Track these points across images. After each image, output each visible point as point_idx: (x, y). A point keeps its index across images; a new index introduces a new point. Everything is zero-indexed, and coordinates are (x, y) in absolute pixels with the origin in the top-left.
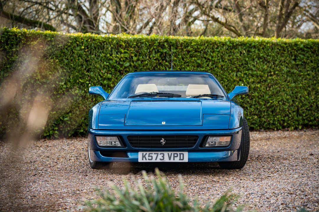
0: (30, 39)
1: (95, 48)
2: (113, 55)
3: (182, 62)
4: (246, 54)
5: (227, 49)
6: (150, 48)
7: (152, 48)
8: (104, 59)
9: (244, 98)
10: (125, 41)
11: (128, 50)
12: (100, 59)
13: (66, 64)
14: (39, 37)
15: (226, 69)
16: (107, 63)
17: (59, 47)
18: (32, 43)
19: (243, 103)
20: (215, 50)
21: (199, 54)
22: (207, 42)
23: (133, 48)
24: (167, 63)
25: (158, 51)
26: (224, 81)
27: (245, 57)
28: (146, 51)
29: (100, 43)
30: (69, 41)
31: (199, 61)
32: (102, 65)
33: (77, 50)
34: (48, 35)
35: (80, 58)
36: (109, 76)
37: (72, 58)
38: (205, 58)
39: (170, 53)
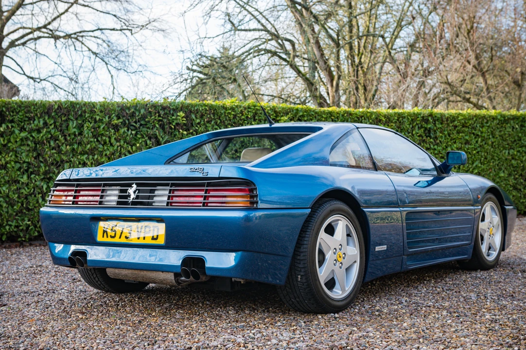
0: (280, 114)
3: (448, 139)
4: (519, 129)
5: (498, 124)
6: (413, 123)
7: (415, 123)
9: (517, 178)
10: (385, 115)
14: (290, 112)
15: (497, 146)
18: (282, 118)
19: (516, 184)
20: (485, 124)
21: (467, 129)
22: (476, 116)
23: (394, 123)
25: (422, 127)
26: (495, 160)
27: (517, 132)
28: (408, 126)
29: (358, 118)
31: (467, 138)
34: (299, 110)
38: (474, 134)
39: (435, 128)
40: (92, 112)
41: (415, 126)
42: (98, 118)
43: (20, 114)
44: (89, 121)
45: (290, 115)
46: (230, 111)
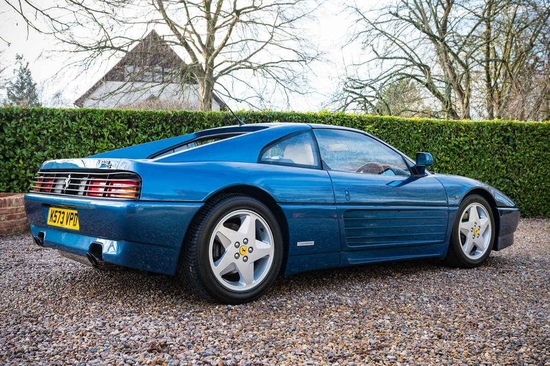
0: (366, 122)
1: (433, 132)
2: (452, 139)
3: (526, 146)
6: (492, 132)
8: (442, 143)
10: (465, 125)
11: (468, 134)
12: (438, 142)
13: (402, 147)
14: (375, 121)
16: (445, 146)
17: (395, 131)
18: (367, 126)
21: (545, 138)
23: (474, 131)
24: (510, 147)
25: (501, 135)
28: (487, 134)
29: (439, 127)
30: (406, 124)
31: (546, 145)
32: (440, 148)
33: (413, 134)
34: (384, 119)
35: (417, 141)
36: (448, 159)
37: (409, 140)
39: (514, 137)
40: (201, 119)
41: (494, 134)
42: (206, 124)
43: (144, 121)
44: (198, 127)
45: (374, 124)
46: (320, 120)
